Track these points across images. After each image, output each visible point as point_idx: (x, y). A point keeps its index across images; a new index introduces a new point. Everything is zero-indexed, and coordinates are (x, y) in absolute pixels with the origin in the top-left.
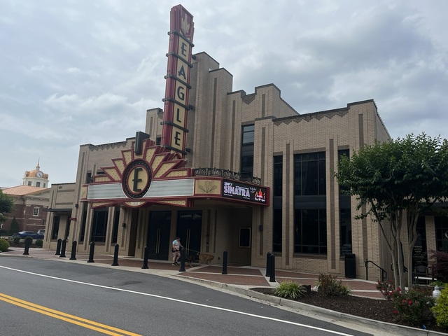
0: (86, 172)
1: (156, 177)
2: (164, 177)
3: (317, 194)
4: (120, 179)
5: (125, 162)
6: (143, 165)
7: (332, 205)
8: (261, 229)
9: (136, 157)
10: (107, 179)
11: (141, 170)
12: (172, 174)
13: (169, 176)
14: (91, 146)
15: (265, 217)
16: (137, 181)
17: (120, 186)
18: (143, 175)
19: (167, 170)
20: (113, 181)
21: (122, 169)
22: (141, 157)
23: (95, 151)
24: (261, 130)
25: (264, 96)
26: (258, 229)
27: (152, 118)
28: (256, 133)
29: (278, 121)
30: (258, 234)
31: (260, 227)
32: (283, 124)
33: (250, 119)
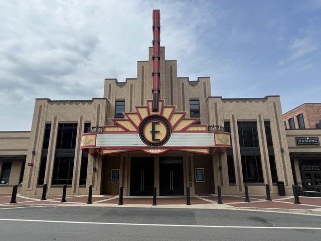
0: (44, 123)
1: (175, 130)
2: (184, 130)
3: (253, 146)
4: (135, 130)
5: (140, 117)
6: (160, 120)
7: (265, 153)
8: (220, 168)
10: (120, 129)
11: (158, 123)
12: (191, 129)
13: (188, 130)
14: (49, 101)
15: (222, 161)
16: (154, 132)
17: (138, 136)
18: (162, 129)
19: (186, 125)
20: (127, 131)
21: (138, 122)
22: (159, 113)
23: (55, 105)
24: (214, 105)
25: (204, 83)
26: (218, 169)
27: (110, 85)
28: (210, 106)
29: (225, 100)
30: (219, 172)
31: (220, 167)
32: (228, 103)
33: (195, 96)
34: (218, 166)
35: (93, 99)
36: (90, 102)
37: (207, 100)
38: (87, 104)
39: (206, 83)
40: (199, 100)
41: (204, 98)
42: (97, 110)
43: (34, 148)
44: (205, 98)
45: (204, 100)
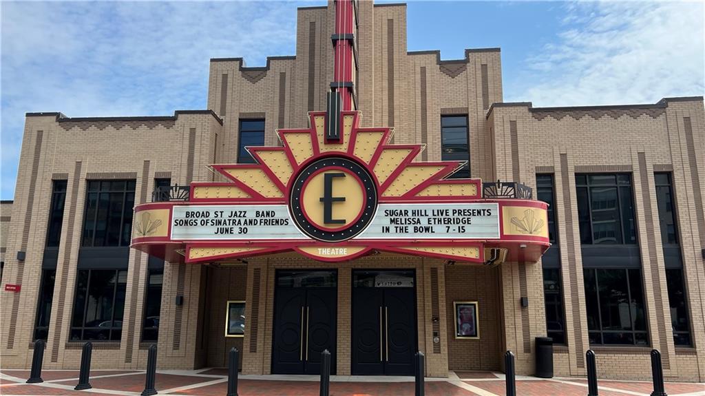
0: (50, 178)
1: (387, 194)
3: (621, 242)
4: (278, 195)
5: (291, 158)
6: (347, 167)
7: (654, 262)
8: (523, 303)
9: (324, 149)
10: (235, 193)
11: (341, 176)
12: (433, 191)
13: (424, 194)
14: (60, 119)
15: (530, 282)
16: (328, 201)
17: (284, 211)
18: (349, 190)
19: (418, 182)
20: (255, 198)
21: (284, 173)
22: (343, 148)
23: (76, 129)
24: (508, 126)
25: (484, 67)
26: (517, 304)
27: (225, 77)
28: (497, 130)
29: (540, 113)
30: (519, 314)
31: (522, 299)
32: (549, 119)
33: (457, 104)
34: (518, 296)
35: (178, 113)
36: (168, 121)
37: (489, 114)
38: (160, 127)
39: (489, 65)
40: (466, 115)
41: (481, 108)
42: (187, 143)
43: (24, 246)
44: (485, 107)
45: (482, 113)
